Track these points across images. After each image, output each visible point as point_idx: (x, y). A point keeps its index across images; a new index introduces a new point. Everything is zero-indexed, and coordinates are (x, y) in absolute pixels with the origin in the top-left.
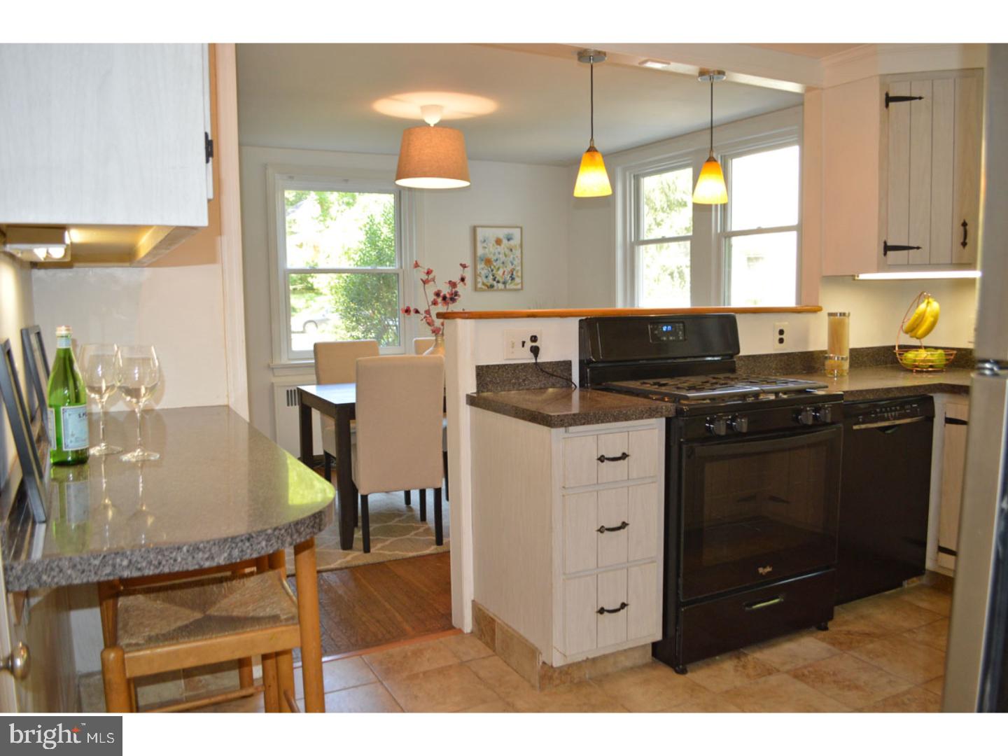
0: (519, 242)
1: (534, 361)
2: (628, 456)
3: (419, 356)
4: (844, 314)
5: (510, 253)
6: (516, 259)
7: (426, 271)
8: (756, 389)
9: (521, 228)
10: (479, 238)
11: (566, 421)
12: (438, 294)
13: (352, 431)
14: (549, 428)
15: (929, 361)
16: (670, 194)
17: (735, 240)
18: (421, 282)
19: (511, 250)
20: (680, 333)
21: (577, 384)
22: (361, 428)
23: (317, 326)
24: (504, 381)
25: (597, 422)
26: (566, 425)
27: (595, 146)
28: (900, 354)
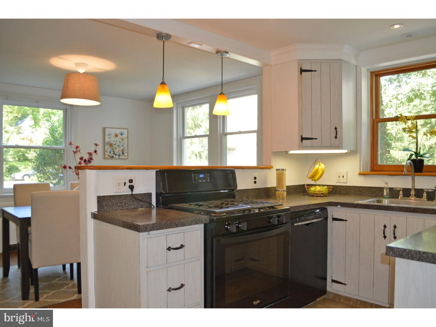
0: (127, 136)
1: (131, 193)
2: (184, 246)
3: (72, 191)
4: (284, 170)
5: (122, 141)
6: (125, 144)
7: (76, 147)
8: (249, 206)
9: (128, 129)
10: (107, 133)
11: (148, 228)
12: (81, 159)
13: (29, 232)
14: (138, 233)
15: (321, 191)
16: (195, 121)
17: (228, 136)
18: (73, 153)
19: (123, 140)
20: (208, 178)
21: (155, 206)
22: (34, 230)
23: (30, 178)
24: (114, 204)
25: (166, 228)
26: (148, 230)
27: (165, 82)
28: (307, 188)
